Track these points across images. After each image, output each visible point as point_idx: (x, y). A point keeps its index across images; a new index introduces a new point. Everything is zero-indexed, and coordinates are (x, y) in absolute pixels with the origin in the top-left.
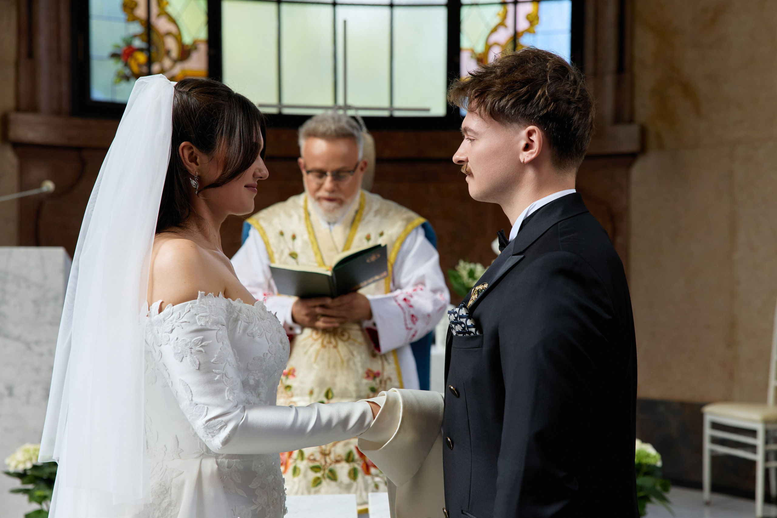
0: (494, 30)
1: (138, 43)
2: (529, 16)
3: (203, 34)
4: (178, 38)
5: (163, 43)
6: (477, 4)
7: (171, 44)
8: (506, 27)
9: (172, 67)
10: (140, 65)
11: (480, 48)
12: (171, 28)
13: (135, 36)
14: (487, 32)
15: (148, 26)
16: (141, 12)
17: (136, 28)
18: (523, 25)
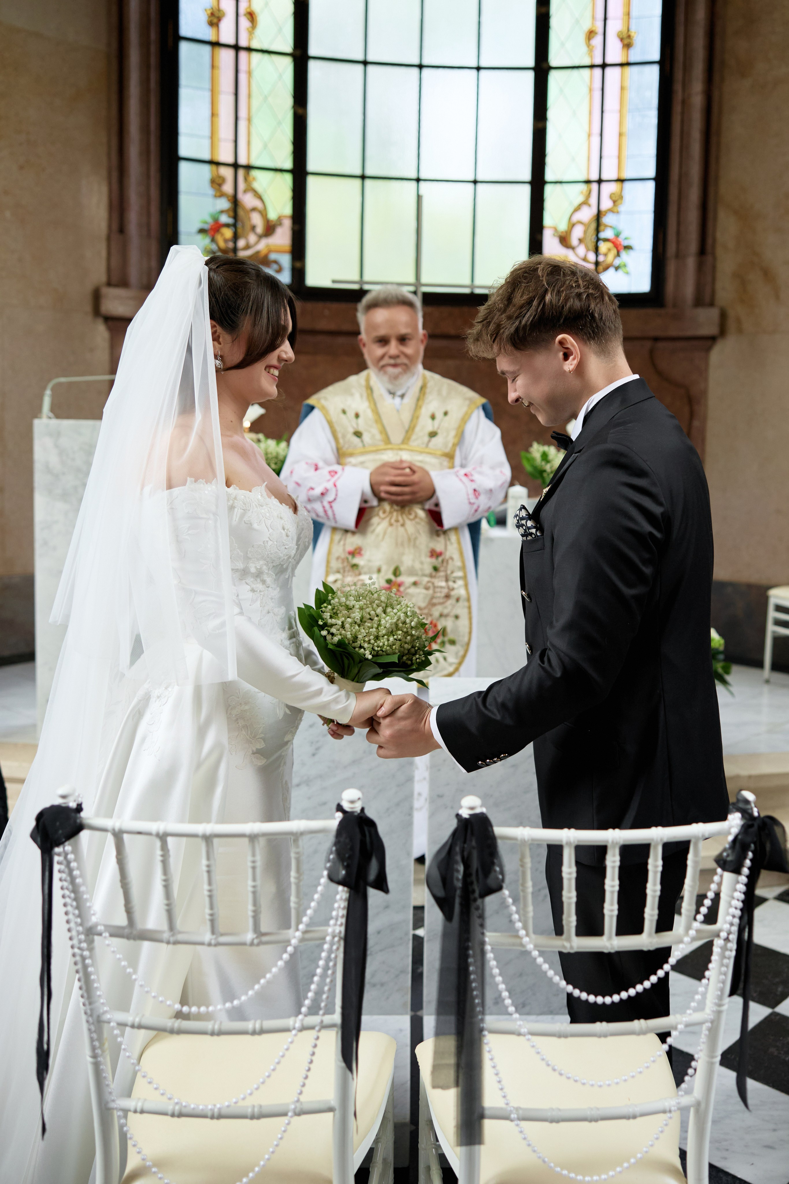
0: (577, 209)
1: (225, 219)
2: (612, 195)
3: (287, 209)
4: (263, 213)
5: (249, 219)
6: (561, 182)
7: (256, 219)
8: (590, 206)
9: (257, 243)
10: (226, 241)
11: (563, 227)
12: (257, 204)
13: (222, 212)
14: (571, 210)
15: (235, 201)
16: (228, 188)
17: (224, 204)
18: (607, 203)
